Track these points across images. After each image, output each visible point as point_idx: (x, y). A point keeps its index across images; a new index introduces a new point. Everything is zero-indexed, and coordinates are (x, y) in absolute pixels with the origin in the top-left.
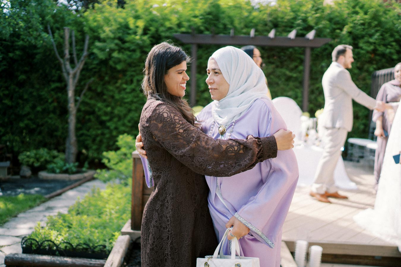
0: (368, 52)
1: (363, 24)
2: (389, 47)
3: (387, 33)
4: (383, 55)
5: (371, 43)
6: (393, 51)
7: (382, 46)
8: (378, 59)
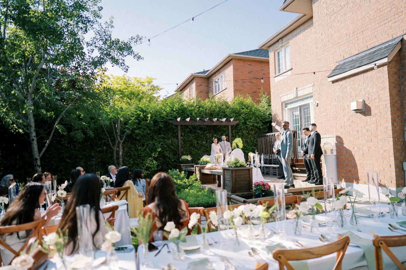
0: (251, 126)
1: (246, 114)
3: (257, 117)
4: (256, 127)
6: (261, 125)
7: (256, 123)
8: (254, 129)
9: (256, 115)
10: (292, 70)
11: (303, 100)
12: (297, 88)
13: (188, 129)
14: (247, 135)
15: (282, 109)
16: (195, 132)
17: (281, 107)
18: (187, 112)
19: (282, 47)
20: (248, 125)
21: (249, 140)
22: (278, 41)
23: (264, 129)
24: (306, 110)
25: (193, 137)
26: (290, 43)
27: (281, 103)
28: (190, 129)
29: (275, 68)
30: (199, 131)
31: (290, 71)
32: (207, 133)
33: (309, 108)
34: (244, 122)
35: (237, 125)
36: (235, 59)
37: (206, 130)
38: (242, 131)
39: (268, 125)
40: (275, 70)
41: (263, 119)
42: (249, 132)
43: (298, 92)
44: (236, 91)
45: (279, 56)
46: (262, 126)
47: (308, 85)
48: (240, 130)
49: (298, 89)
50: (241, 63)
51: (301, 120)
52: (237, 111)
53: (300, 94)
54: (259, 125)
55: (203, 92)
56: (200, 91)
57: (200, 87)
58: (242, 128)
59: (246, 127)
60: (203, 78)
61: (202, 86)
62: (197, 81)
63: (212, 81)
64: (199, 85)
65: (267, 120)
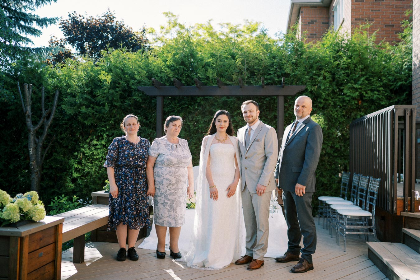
2: (376, 92)
5: (356, 89)
6: (380, 96)
7: (369, 92)
8: (366, 106)
9: (373, 73)
21: (347, 134)
42: (351, 113)
44: (357, 22)
54: (375, 97)
55: (316, 35)
56: (311, 34)
57: (310, 26)
58: (330, 103)
59: (341, 102)
60: (317, 9)
61: (315, 24)
62: (303, 15)
63: (333, 11)
64: (309, 23)
65: (400, 83)
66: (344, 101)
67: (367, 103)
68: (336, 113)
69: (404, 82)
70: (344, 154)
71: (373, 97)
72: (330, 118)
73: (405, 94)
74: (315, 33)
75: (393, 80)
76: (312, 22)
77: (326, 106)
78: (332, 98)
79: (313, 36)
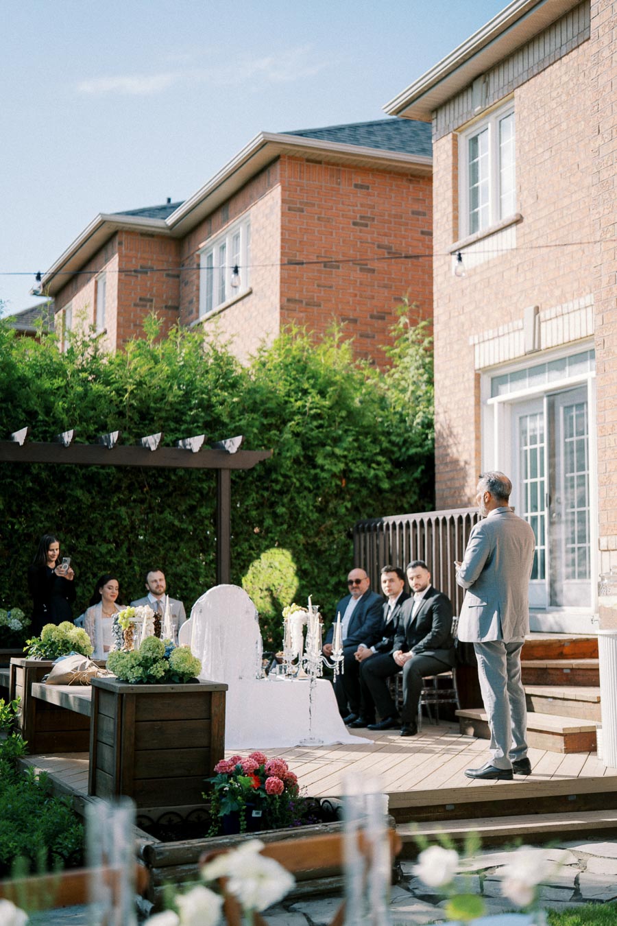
0: (334, 475)
1: (317, 416)
2: (373, 465)
3: (366, 434)
4: (363, 481)
5: (339, 458)
6: (381, 474)
7: (359, 463)
8: (352, 489)
9: (363, 427)
10: (519, 226)
11: (563, 369)
12: (537, 310)
13: (28, 478)
14: (314, 516)
15: (478, 402)
16: (62, 498)
17: (473, 392)
18: (28, 399)
19: (486, 113)
20: (322, 468)
21: (322, 542)
22: (469, 86)
23: (402, 491)
24: (574, 413)
25: (48, 517)
26: (516, 102)
27: (472, 376)
28: (36, 479)
29: (456, 209)
30: (79, 493)
31: (513, 230)
32: (122, 503)
33: (587, 403)
34: (306, 457)
35: (269, 469)
36: (291, 158)
37: (118, 488)
38: (292, 500)
39: (417, 474)
40: (456, 218)
41: (392, 443)
42: (327, 502)
43: (543, 325)
44: (292, 305)
45: (474, 153)
46: (390, 475)
47: (580, 295)
48: (281, 493)
49: (542, 314)
50: (319, 180)
51: (552, 454)
52: (272, 405)
53: (552, 335)
54: (372, 472)
55: (152, 301)
56: (141, 299)
57: (139, 278)
58: (293, 483)
59: (310, 481)
60: (156, 239)
61: (149, 274)
62: (124, 252)
63: (197, 253)
64: (135, 271)
65: (413, 451)
66: (316, 478)
67: (354, 483)
68: (305, 503)
69: (419, 450)
70: (316, 582)
71: (369, 474)
72: (292, 511)
73: (419, 470)
74: (148, 296)
75: (401, 443)
76: (144, 271)
77: (285, 489)
78: (295, 473)
79: (144, 303)
